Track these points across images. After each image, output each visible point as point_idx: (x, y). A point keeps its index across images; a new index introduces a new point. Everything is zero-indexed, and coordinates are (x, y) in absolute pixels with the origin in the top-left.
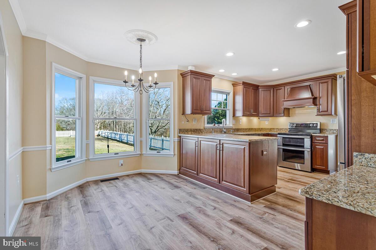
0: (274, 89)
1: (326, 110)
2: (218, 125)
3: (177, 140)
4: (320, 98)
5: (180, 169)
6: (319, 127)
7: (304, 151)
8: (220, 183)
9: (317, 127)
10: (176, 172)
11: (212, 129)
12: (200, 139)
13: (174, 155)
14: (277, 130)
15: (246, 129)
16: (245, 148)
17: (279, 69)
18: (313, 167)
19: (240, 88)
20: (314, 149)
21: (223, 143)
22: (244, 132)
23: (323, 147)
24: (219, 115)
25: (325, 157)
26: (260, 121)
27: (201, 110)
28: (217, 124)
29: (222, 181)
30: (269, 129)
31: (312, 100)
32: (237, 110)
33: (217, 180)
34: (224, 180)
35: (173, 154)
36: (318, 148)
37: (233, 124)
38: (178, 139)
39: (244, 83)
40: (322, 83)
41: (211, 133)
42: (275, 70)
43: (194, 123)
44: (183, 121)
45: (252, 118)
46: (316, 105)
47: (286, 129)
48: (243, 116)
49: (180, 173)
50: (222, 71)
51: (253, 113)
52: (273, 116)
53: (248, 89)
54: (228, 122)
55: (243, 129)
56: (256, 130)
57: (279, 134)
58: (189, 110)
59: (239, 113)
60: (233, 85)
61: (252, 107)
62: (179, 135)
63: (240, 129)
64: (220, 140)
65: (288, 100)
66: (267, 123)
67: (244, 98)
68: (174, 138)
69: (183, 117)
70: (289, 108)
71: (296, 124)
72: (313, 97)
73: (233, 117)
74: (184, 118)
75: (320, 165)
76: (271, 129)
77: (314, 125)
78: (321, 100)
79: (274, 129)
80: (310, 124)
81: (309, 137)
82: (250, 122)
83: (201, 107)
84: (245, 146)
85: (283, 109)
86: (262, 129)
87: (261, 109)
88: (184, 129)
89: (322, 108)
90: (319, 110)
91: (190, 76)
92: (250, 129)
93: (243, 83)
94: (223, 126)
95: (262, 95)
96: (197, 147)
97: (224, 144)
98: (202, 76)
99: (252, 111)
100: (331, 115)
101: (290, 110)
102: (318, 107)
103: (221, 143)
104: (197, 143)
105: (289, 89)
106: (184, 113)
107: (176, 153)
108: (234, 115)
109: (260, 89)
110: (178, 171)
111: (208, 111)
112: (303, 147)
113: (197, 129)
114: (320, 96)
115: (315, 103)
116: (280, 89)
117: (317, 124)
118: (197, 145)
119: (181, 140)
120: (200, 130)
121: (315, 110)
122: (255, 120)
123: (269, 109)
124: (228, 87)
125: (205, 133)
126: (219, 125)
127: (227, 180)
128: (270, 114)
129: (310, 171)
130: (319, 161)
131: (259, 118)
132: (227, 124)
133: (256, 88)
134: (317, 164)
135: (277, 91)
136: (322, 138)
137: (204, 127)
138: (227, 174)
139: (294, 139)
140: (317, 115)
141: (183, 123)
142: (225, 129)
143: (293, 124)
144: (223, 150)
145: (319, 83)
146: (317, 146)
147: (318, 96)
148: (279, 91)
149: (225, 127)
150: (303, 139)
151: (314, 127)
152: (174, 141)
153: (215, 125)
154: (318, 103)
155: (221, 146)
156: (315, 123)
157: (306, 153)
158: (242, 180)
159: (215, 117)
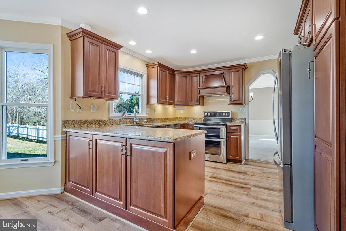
0: (189, 76)
1: (238, 99)
2: (128, 115)
3: (60, 139)
4: (232, 87)
5: (66, 184)
6: (230, 116)
7: (220, 142)
8: (126, 209)
9: (229, 116)
10: (58, 189)
11: (120, 119)
12: (95, 137)
13: (55, 163)
14: (192, 119)
15: (161, 119)
16: (166, 152)
17: (198, 51)
18: (228, 158)
19: (155, 71)
20: (229, 139)
21: (131, 144)
22: (159, 122)
23: (237, 137)
24: (134, 104)
25: (238, 146)
26: (176, 109)
27: (102, 92)
28: (127, 113)
29: (131, 205)
30: (184, 118)
31: (226, 88)
32: (151, 97)
33: (122, 203)
34: (133, 203)
35: (52, 160)
36: (232, 137)
37: (147, 113)
38: (61, 137)
39: (160, 65)
40: (234, 72)
41: (118, 124)
42: (194, 51)
43: (92, 111)
44: (72, 108)
45: (167, 106)
46: (229, 94)
47: (200, 118)
48: (159, 103)
49: (66, 190)
50: (132, 43)
51: (169, 101)
52: (189, 105)
53: (164, 73)
54: (142, 111)
55: (159, 119)
56: (171, 119)
57: (196, 124)
58: (80, 91)
59: (154, 100)
60: (147, 66)
61: (168, 94)
62: (64, 130)
63: (155, 119)
64: (127, 139)
65: (203, 87)
66: (182, 112)
67: (160, 82)
68: (55, 134)
69: (72, 102)
70: (203, 97)
71: (210, 113)
72: (227, 85)
73: (147, 104)
74: (74, 103)
75: (234, 155)
76: (186, 119)
77: (227, 114)
78: (233, 89)
79: (189, 118)
80: (223, 113)
81: (225, 127)
82: (165, 110)
83: (102, 89)
84: (166, 150)
85: (198, 97)
86: (177, 118)
87: (177, 97)
88: (74, 121)
89: (234, 97)
90: (231, 98)
91: (82, 38)
92: (165, 118)
93: (158, 65)
94: (135, 115)
95: (178, 81)
96: (91, 150)
97: (133, 145)
98: (103, 44)
99: (168, 98)
100: (242, 104)
101: (204, 98)
102: (231, 96)
103: (129, 144)
104: (91, 142)
105: (204, 77)
106: (73, 96)
107: (59, 158)
108: (148, 102)
109: (176, 75)
110: (63, 188)
111: (114, 94)
112: (219, 137)
113: (96, 121)
114: (233, 85)
115: (228, 92)
116: (195, 76)
117: (229, 113)
118: (91, 147)
119: (68, 138)
120: (102, 121)
121: (228, 99)
122: (170, 108)
123: (185, 97)
124: (141, 68)
125: (109, 125)
126: (130, 114)
127: (138, 205)
128: (186, 102)
129: (226, 162)
130: (233, 152)
131: (175, 107)
132: (140, 112)
133: (172, 72)
134: (232, 154)
135: (193, 78)
136: (236, 128)
137: (109, 117)
138: (138, 194)
139: (210, 129)
140: (230, 104)
141: (73, 111)
142: (137, 119)
143: (207, 113)
144: (131, 155)
145: (232, 72)
146: (231, 136)
147: (230, 85)
148: (194, 78)
149: (137, 116)
150: (219, 129)
151: (227, 116)
152: (54, 140)
153: (124, 114)
154: (230, 93)
155: (129, 148)
156: (227, 113)
157: (222, 143)
158: (163, 206)
159: (131, 106)
